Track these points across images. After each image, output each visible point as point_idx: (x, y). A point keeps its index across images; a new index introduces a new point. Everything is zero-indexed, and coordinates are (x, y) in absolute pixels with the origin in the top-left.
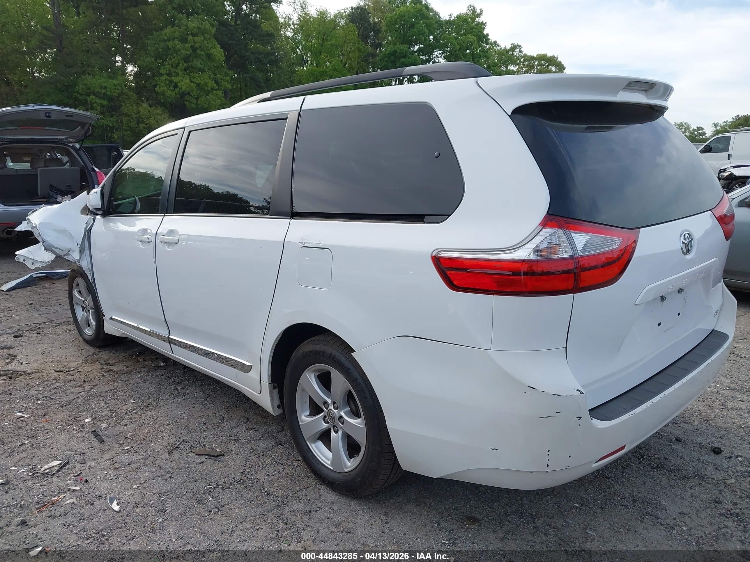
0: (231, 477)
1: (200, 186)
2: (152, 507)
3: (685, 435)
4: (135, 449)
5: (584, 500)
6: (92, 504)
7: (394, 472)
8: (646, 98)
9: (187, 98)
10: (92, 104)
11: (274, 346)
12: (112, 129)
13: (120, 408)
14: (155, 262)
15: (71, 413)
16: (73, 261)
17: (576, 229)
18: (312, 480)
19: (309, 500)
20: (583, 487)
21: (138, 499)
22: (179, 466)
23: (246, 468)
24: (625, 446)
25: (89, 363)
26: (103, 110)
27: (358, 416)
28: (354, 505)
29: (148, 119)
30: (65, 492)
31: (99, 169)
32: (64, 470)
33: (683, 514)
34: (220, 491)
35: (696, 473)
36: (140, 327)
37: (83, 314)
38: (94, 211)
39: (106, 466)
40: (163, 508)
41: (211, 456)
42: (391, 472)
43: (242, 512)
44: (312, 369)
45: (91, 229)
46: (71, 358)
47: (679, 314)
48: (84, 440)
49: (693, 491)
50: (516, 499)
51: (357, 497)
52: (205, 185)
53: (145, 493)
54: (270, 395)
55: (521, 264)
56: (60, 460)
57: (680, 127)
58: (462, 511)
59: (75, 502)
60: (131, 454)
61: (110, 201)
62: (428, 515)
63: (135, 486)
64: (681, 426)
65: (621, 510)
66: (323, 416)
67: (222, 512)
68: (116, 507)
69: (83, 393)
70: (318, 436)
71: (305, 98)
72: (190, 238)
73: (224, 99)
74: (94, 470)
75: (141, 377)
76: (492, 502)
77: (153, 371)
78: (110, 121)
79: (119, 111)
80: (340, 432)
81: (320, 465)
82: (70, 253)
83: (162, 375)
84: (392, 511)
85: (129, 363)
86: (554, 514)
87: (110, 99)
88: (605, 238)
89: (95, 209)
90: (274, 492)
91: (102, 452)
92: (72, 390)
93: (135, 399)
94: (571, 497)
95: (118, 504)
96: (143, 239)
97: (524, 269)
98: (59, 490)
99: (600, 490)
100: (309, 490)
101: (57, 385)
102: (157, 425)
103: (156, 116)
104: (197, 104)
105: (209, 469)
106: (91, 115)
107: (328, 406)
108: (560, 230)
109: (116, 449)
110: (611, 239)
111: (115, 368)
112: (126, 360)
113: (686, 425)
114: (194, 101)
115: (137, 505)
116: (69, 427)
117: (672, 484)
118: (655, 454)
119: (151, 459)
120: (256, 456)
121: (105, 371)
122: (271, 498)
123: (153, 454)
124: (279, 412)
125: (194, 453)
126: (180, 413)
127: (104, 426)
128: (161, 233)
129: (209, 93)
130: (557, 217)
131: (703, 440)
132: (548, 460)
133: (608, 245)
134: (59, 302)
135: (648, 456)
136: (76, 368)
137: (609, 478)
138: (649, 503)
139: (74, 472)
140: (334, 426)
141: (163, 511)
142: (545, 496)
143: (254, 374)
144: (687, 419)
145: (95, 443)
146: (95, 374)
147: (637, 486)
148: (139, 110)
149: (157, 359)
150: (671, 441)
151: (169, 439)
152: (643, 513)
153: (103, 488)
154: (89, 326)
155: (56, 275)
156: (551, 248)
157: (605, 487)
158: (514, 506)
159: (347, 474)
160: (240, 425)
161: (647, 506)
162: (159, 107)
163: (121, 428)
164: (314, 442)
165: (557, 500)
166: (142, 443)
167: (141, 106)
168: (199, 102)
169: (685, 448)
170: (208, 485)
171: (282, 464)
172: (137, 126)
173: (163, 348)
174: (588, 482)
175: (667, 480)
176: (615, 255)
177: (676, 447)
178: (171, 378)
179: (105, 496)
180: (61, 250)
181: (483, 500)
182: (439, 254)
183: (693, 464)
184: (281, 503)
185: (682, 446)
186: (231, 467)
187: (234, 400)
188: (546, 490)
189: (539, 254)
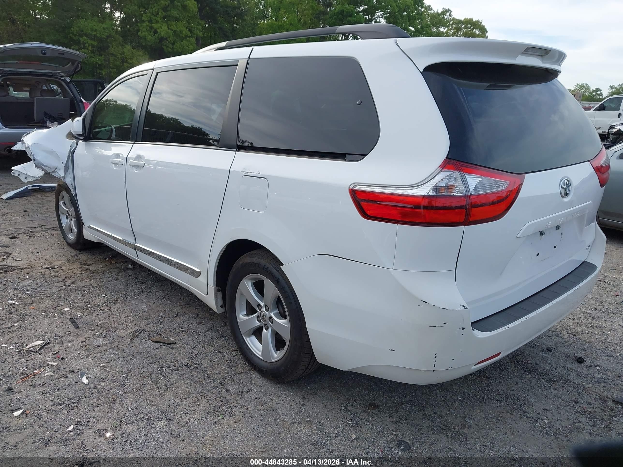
0: (180, 361)
1: (171, 118)
2: (114, 382)
3: (555, 346)
4: (103, 335)
5: (467, 395)
6: (66, 377)
7: (311, 364)
8: (541, 63)
9: (164, 42)
10: (84, 44)
11: (219, 257)
12: (101, 67)
13: (94, 301)
14: (125, 182)
15: (53, 303)
16: (58, 177)
17: (471, 172)
18: (246, 367)
19: (242, 383)
20: (466, 384)
21: (103, 375)
22: (138, 350)
23: (193, 354)
24: (500, 353)
25: (71, 263)
26: (93, 50)
27: (284, 317)
28: (279, 389)
29: (131, 59)
30: (45, 366)
31: (86, 101)
32: (45, 348)
33: (546, 410)
34: (171, 372)
35: (561, 378)
36: (113, 235)
37: (67, 222)
38: (77, 136)
39: (79, 347)
40: (123, 383)
41: (166, 344)
42: (309, 364)
43: (187, 390)
44: (249, 278)
45: (74, 152)
46: (56, 257)
47: (555, 247)
48: (63, 325)
49: (556, 392)
50: (410, 391)
51: (281, 383)
52: (175, 118)
53: (110, 371)
54: (215, 296)
55: (421, 199)
56: (42, 340)
57: (581, 87)
58: (366, 398)
59: (53, 374)
60: (100, 338)
61: (90, 129)
62: (338, 400)
63: (102, 365)
64: (553, 339)
65: (495, 404)
66: (257, 316)
67: (171, 389)
68: (85, 381)
69: (64, 287)
70: (252, 331)
71: (253, 49)
72: (158, 163)
73: (195, 45)
74: (69, 350)
75: (113, 277)
76: (391, 392)
77: (123, 272)
78: (99, 59)
79: (107, 51)
80: (270, 330)
81: (253, 355)
82: (56, 170)
83: (130, 276)
84: (309, 396)
85: (103, 264)
86: (440, 405)
87: (100, 40)
88: (495, 180)
89: (78, 135)
90: (214, 375)
91: (77, 336)
92: (55, 284)
93: (106, 294)
94: (456, 392)
95: (87, 378)
96: (116, 162)
97: (425, 203)
98: (40, 365)
99: (480, 387)
100: (242, 375)
101: (43, 279)
102: (123, 316)
103: (138, 57)
104: (173, 48)
105: (163, 354)
106: (80, 54)
107: (261, 308)
108: (456, 172)
109: (88, 334)
110: (500, 182)
111: (92, 268)
112: (101, 261)
113: (557, 338)
114: (171, 46)
115: (102, 380)
116: (51, 314)
117: (540, 385)
118: (529, 361)
119: (116, 343)
120: (202, 345)
121: (83, 270)
122: (211, 380)
123: (118, 340)
124: (222, 310)
125: (151, 340)
126: (143, 307)
127: (79, 315)
128: (131, 157)
129: (183, 39)
130: (454, 161)
131: (569, 351)
132: (435, 362)
133: (497, 186)
134: (49, 211)
135: (523, 362)
136: (60, 266)
137: (488, 378)
138: (519, 399)
139: (53, 350)
140: (265, 325)
141: (123, 386)
142: (435, 390)
143: (201, 279)
144: (558, 333)
145: (72, 328)
146: (75, 272)
147: (511, 386)
148: (124, 52)
149: (126, 262)
150: (543, 351)
151: (132, 328)
152: (513, 406)
153: (76, 365)
154: (72, 232)
155: (48, 188)
156: (448, 187)
157: (484, 385)
158: (409, 397)
159: (274, 364)
160: (191, 319)
161: (518, 401)
162: (141, 49)
163: (93, 317)
164: (249, 336)
165: (445, 394)
166: (110, 330)
167: (126, 47)
168: (174, 47)
169: (554, 356)
170: (161, 367)
171: (223, 353)
172: (122, 65)
173: (130, 253)
174: (471, 381)
175: (536, 382)
176: (504, 195)
177: (546, 355)
178: (137, 278)
179: (77, 371)
180: (49, 167)
181: (383, 390)
182: (355, 187)
183: (559, 370)
184: (219, 385)
185: (552, 355)
186: (180, 353)
187: (188, 299)
188: (436, 385)
189: (438, 192)
